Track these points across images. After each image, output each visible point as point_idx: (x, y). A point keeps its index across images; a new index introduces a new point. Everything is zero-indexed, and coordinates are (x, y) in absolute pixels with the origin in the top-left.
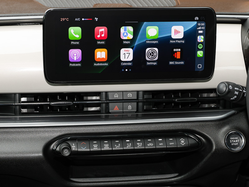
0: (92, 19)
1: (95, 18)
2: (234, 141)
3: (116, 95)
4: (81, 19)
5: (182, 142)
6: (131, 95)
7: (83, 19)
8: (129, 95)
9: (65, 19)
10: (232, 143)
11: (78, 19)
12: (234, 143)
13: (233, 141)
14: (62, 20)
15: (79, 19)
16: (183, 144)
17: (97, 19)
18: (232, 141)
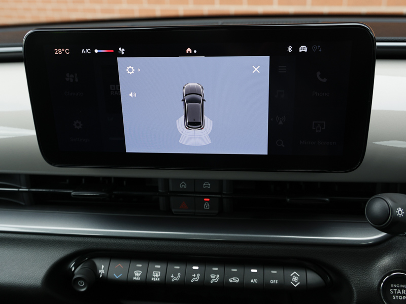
0: (112, 51)
1: (120, 49)
2: (399, 292)
3: (183, 184)
4: (93, 51)
5: (295, 279)
6: (208, 186)
7: (96, 51)
8: (205, 186)
9: (63, 50)
10: (394, 294)
11: (87, 50)
12: (399, 295)
13: (397, 291)
14: (58, 52)
15: (89, 51)
16: (295, 284)
17: (123, 50)
18: (394, 291)
